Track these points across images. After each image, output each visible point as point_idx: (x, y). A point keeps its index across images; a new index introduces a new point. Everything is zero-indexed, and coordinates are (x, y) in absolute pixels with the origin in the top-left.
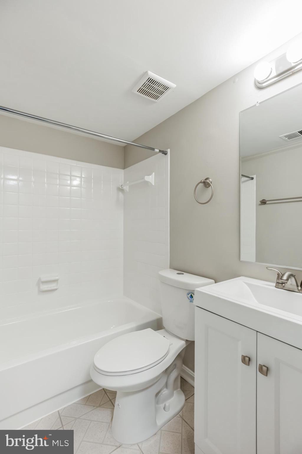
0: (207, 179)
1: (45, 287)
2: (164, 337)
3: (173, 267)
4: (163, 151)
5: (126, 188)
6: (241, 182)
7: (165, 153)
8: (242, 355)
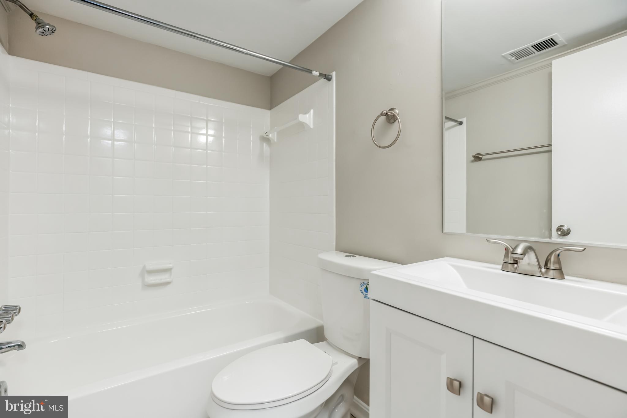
0: (392, 109)
1: (152, 279)
2: (325, 352)
3: (340, 249)
4: (325, 75)
5: (273, 136)
6: (444, 129)
7: (329, 78)
8: (448, 378)
